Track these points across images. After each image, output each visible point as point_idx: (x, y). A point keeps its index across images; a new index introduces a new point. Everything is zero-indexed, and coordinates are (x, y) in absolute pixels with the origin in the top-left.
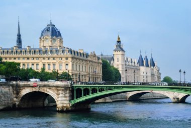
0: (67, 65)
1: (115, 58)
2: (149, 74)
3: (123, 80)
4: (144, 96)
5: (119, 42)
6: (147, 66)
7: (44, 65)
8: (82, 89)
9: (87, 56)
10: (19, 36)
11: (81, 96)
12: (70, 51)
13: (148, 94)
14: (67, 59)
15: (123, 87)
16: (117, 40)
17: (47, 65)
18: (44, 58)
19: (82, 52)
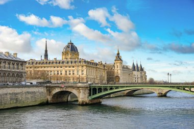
0: (82, 71)
1: (115, 66)
2: (139, 76)
3: (121, 81)
4: (136, 92)
5: (118, 54)
6: (138, 71)
7: (66, 71)
8: (97, 88)
9: (97, 64)
10: (46, 51)
11: (96, 93)
12: (85, 62)
13: (139, 91)
14: (82, 67)
15: (127, 86)
16: (117, 52)
17: (68, 72)
18: (66, 67)
19: (93, 62)
